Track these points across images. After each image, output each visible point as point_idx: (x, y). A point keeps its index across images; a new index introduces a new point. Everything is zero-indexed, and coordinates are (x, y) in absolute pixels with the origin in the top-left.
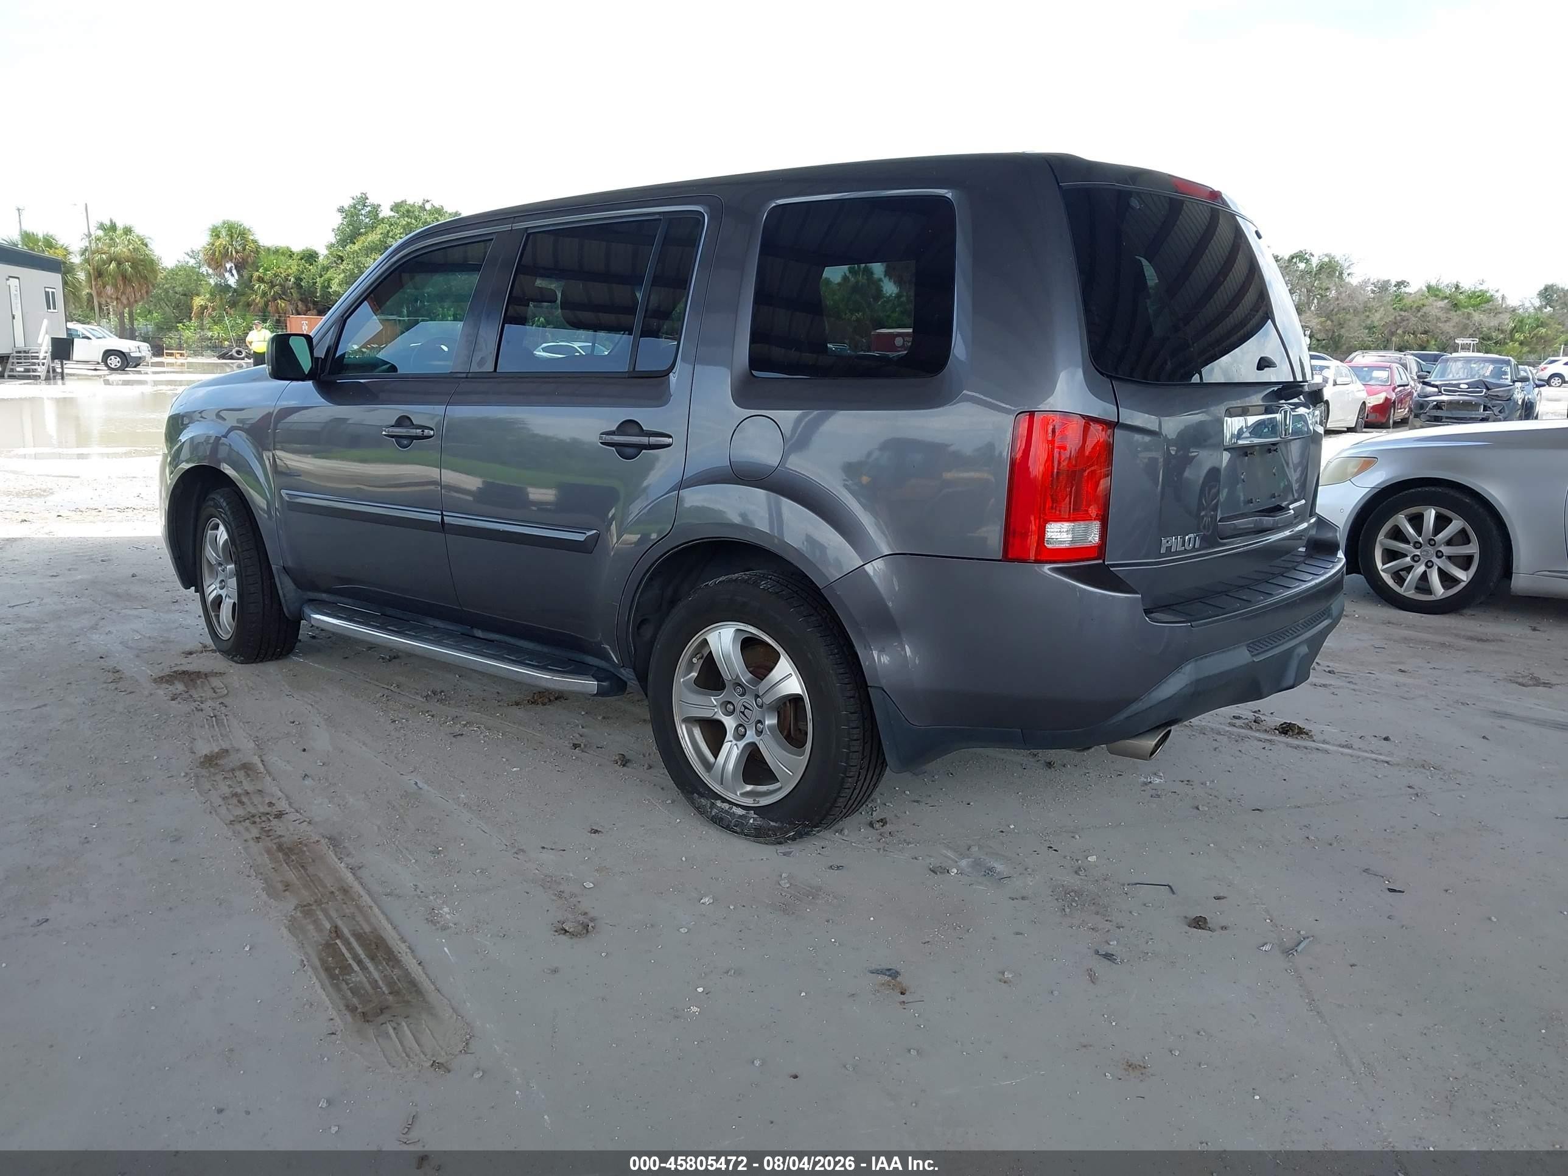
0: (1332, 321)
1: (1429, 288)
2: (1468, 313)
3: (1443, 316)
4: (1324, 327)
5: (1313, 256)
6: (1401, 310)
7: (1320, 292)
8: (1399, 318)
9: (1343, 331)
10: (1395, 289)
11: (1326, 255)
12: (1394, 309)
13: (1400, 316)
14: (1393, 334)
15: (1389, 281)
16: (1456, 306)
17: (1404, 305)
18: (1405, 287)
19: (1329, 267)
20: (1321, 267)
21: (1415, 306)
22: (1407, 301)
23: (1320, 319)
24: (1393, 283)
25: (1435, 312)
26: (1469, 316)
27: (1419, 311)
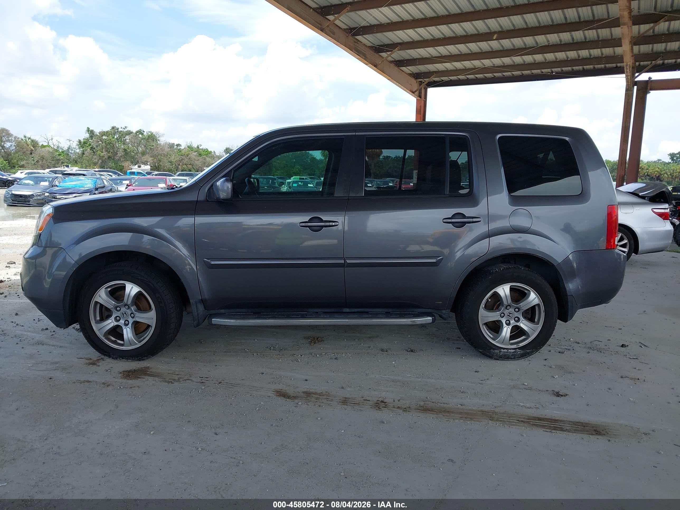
0: (156, 159)
1: (188, 147)
2: (205, 158)
3: (197, 158)
4: (154, 161)
5: (144, 132)
6: (181, 155)
7: (150, 147)
8: (181, 159)
9: (161, 163)
10: (176, 147)
11: (150, 132)
12: (179, 155)
13: (181, 158)
14: (179, 165)
15: (174, 144)
16: (200, 155)
17: (182, 154)
18: (180, 146)
19: (152, 137)
20: (149, 137)
21: (186, 154)
22: (183, 152)
23: (152, 158)
24: (175, 145)
25: (194, 157)
26: (205, 159)
27: (188, 156)
